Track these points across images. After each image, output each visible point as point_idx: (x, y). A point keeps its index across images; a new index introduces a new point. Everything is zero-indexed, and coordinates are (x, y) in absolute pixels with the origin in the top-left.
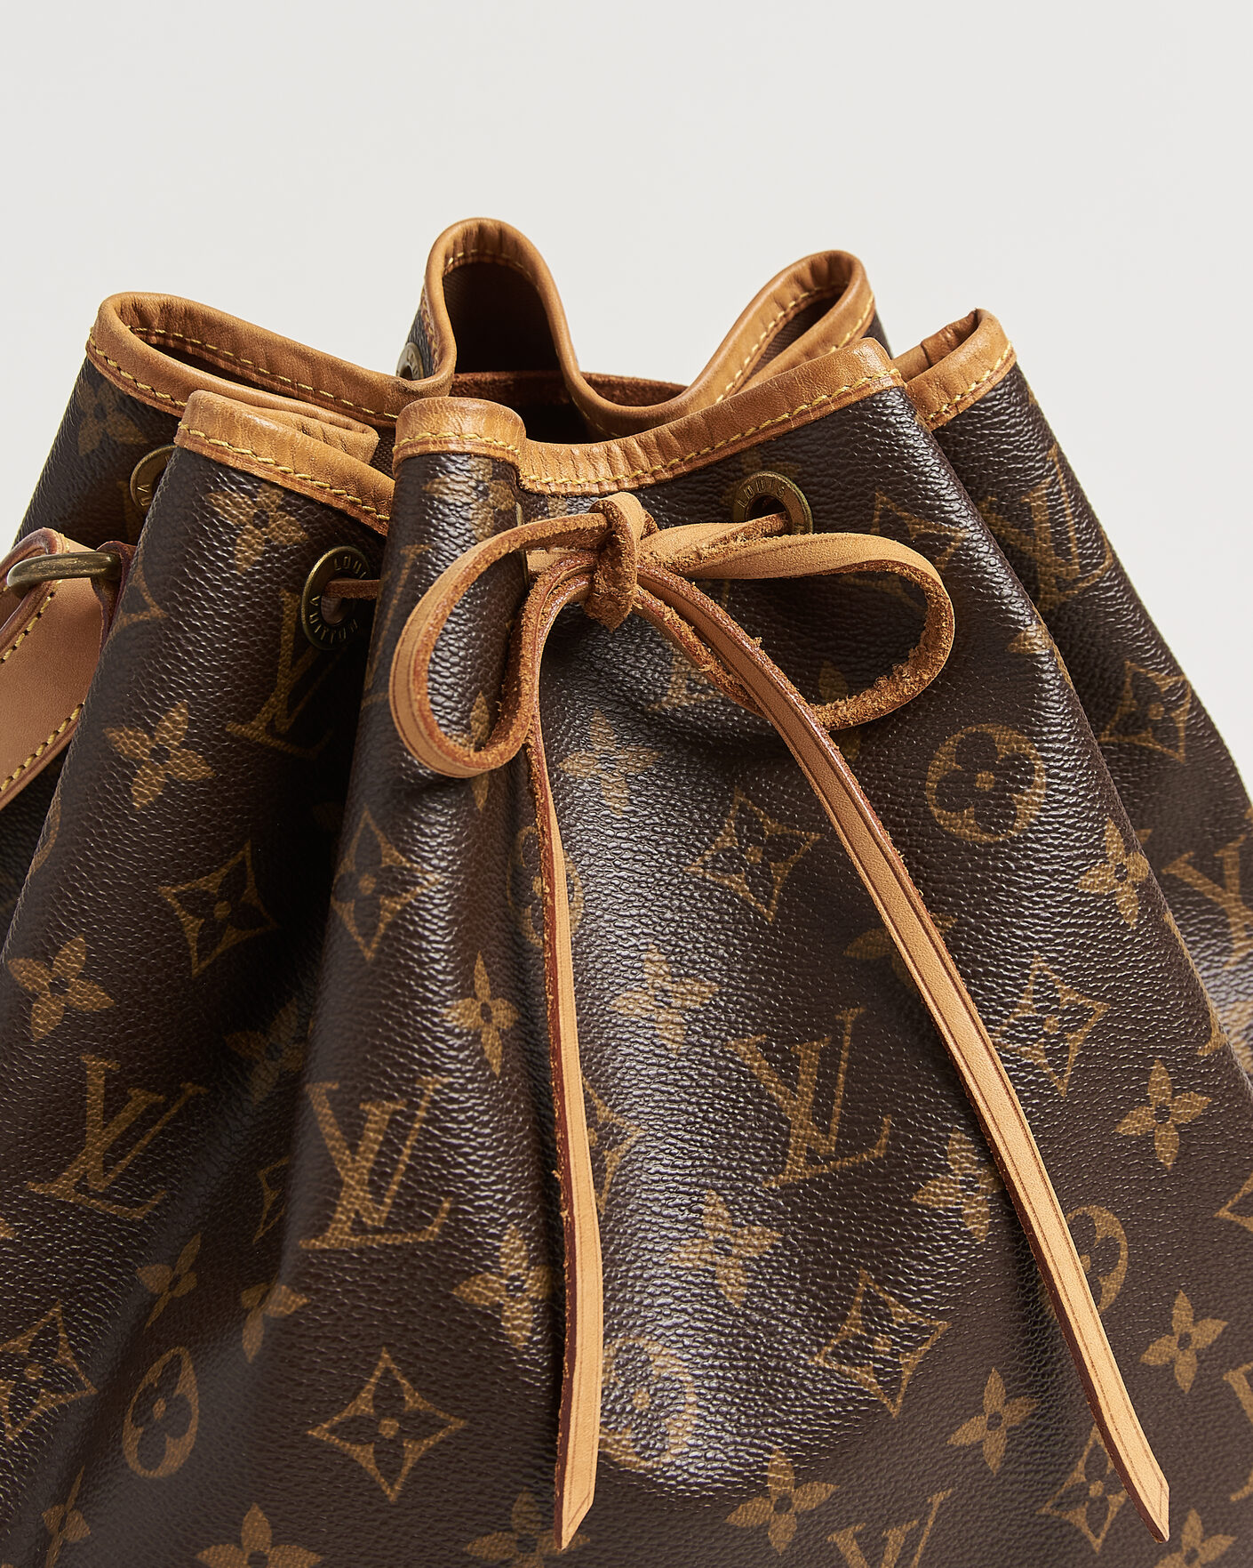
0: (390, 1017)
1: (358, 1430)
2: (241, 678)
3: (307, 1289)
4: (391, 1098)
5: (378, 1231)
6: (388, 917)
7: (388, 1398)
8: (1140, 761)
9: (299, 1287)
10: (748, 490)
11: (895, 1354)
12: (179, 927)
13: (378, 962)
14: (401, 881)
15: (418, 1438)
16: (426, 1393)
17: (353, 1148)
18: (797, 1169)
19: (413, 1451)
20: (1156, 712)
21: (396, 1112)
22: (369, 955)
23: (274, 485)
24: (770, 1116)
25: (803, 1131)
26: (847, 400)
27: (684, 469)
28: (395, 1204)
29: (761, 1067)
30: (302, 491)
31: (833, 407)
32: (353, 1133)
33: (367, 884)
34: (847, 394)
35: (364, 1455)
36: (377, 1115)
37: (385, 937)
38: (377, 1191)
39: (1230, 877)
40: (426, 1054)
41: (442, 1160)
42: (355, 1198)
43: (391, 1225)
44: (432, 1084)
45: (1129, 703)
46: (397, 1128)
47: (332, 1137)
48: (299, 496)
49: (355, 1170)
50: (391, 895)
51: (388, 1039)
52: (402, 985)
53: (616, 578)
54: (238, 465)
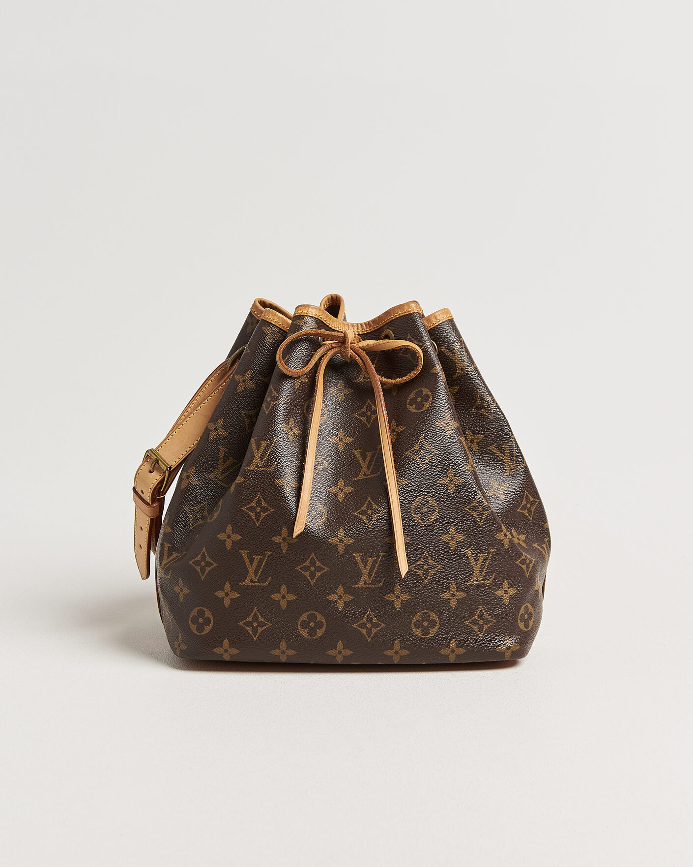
0: (269, 425)
1: (252, 509)
2: (265, 367)
3: (245, 478)
4: (267, 441)
5: (261, 467)
6: (272, 405)
7: (259, 503)
8: (481, 417)
9: (243, 476)
10: (383, 334)
11: (372, 514)
12: (244, 421)
13: (268, 414)
14: (276, 398)
15: (264, 513)
16: (267, 503)
17: (258, 450)
18: (361, 476)
19: (263, 515)
20: (485, 405)
21: (268, 444)
22: (267, 413)
23: (277, 327)
24: (358, 466)
25: (364, 469)
26: (405, 313)
27: (373, 330)
28: (265, 462)
29: (359, 456)
30: (284, 329)
31: (402, 315)
32: (258, 446)
33: (269, 399)
34: (406, 312)
35: (252, 515)
36: (264, 444)
37: (271, 409)
38: (262, 459)
39: (506, 453)
40: (276, 433)
41: (276, 454)
42: (257, 460)
43: (264, 466)
44: (276, 439)
45: (479, 402)
46: (268, 446)
47: (254, 448)
48: (283, 330)
49: (257, 455)
50: (273, 401)
51: (268, 429)
52: (273, 419)
53: (345, 348)
54: (269, 321)
